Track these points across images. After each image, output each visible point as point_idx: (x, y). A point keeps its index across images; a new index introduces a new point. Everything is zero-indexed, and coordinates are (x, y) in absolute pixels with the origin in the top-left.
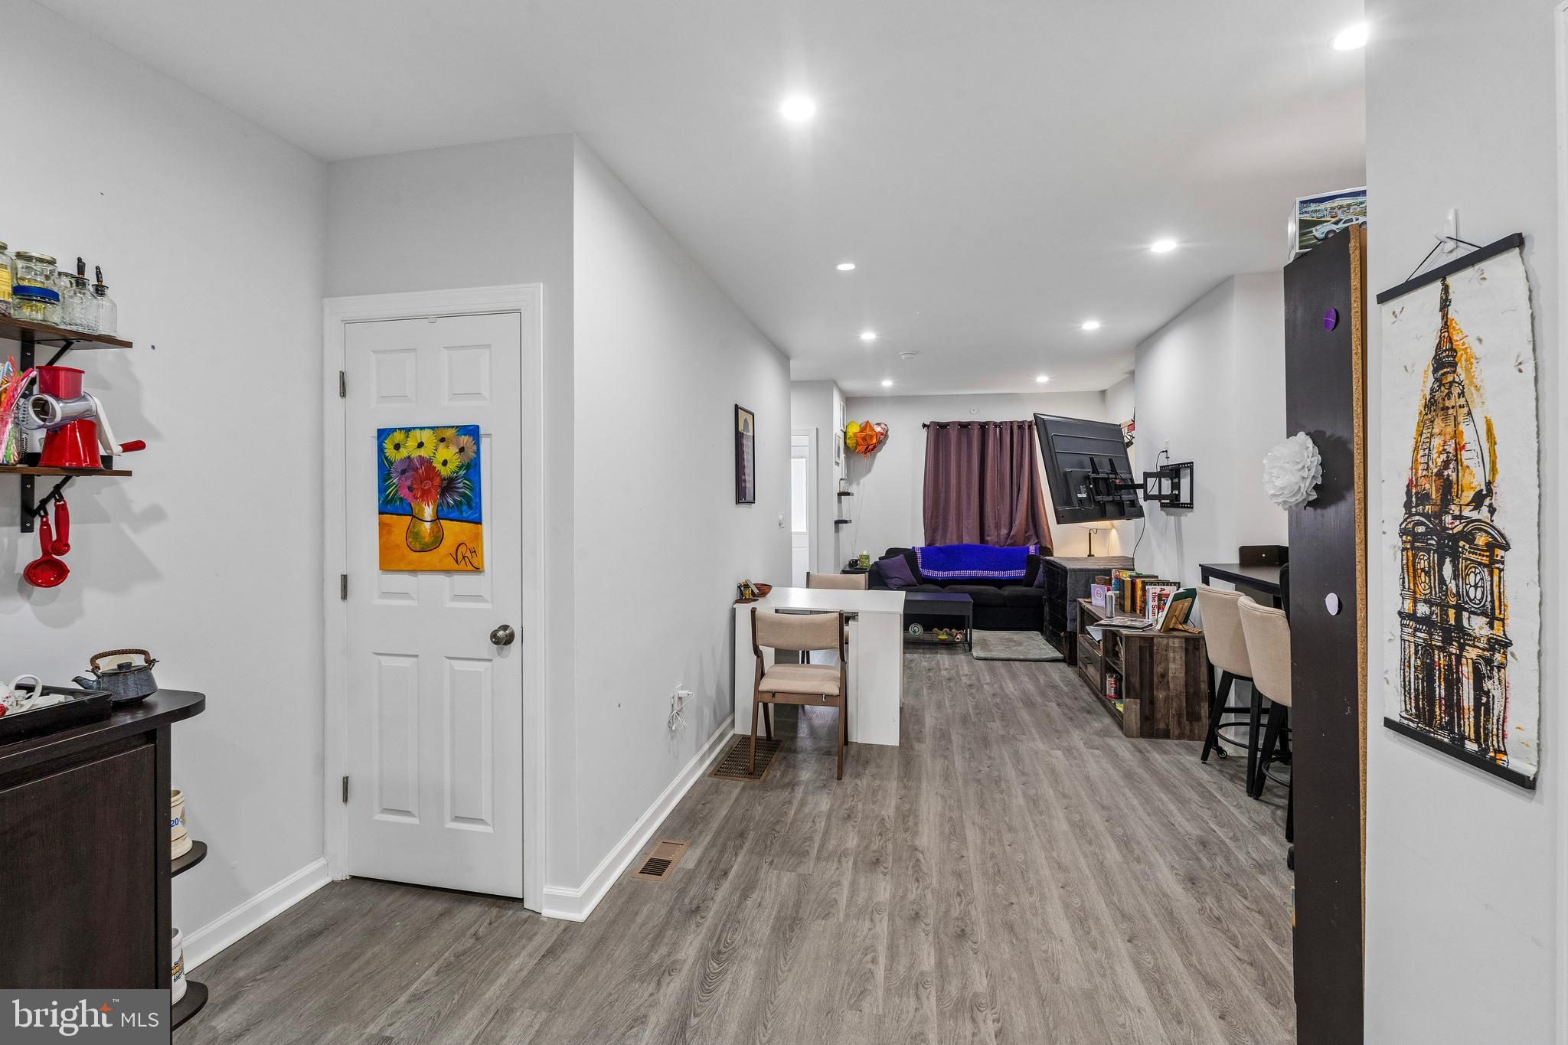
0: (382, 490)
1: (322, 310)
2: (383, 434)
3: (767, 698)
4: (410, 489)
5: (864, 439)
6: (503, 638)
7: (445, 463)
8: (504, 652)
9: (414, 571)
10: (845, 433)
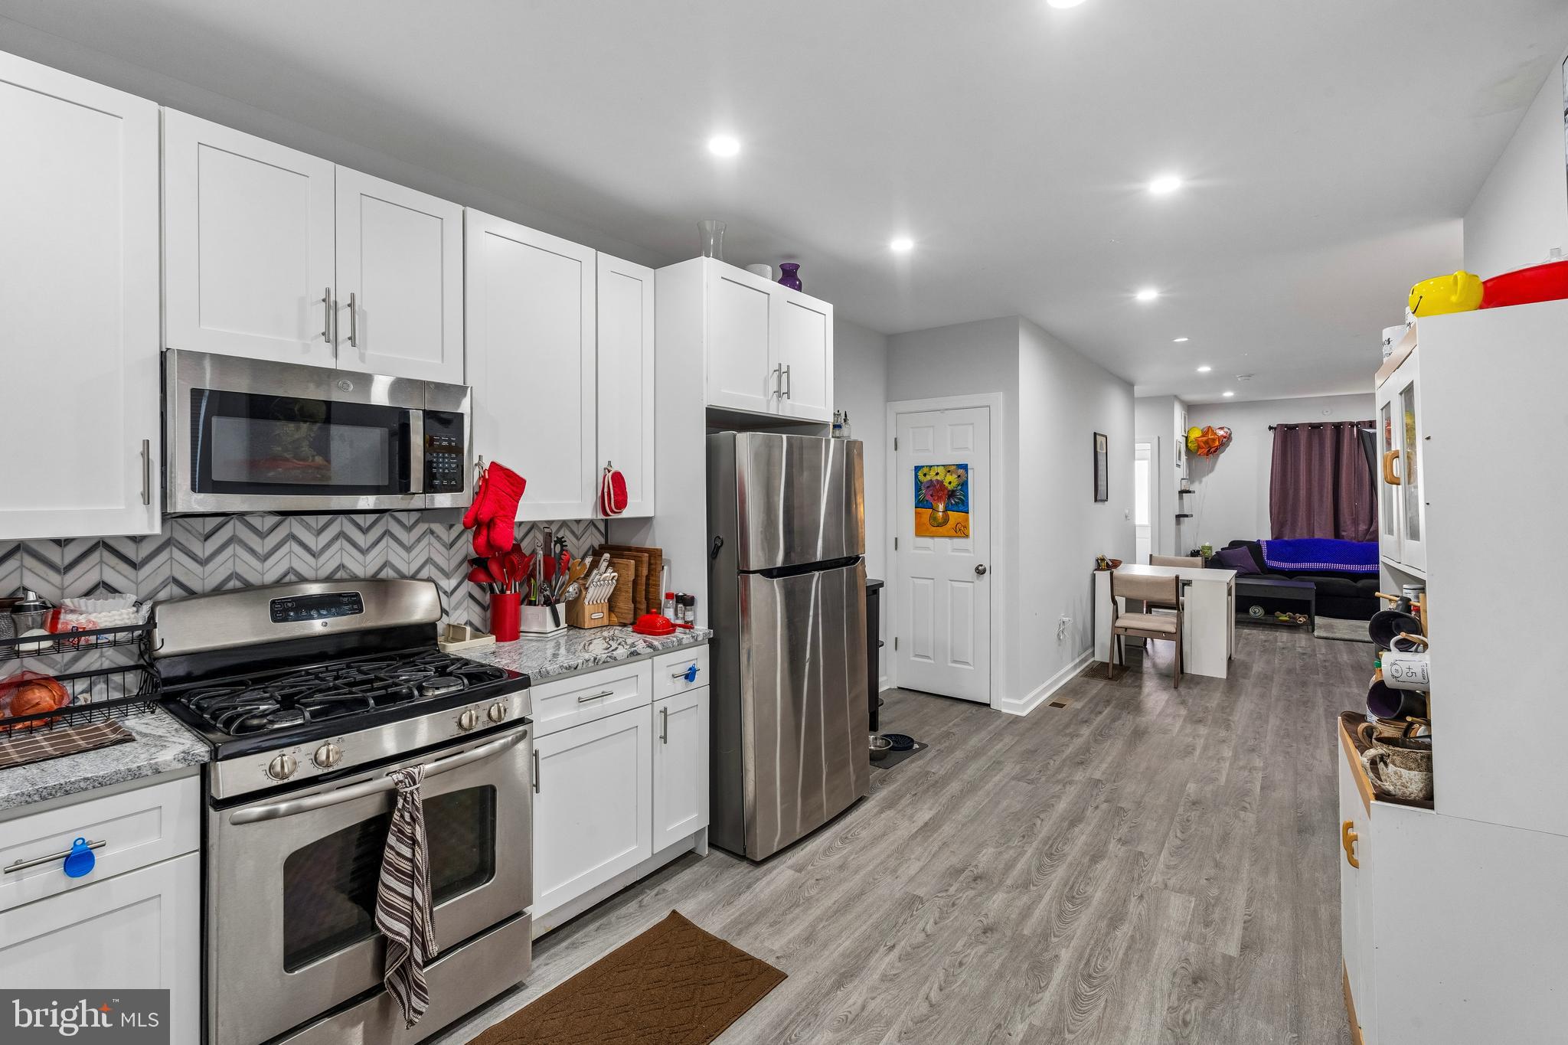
0: (917, 496)
1: (886, 410)
2: (917, 469)
3: (1121, 631)
4: (932, 495)
5: (1206, 442)
6: (980, 571)
7: (950, 483)
8: (980, 578)
9: (932, 537)
10: (1187, 438)
